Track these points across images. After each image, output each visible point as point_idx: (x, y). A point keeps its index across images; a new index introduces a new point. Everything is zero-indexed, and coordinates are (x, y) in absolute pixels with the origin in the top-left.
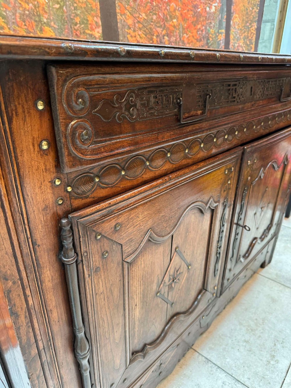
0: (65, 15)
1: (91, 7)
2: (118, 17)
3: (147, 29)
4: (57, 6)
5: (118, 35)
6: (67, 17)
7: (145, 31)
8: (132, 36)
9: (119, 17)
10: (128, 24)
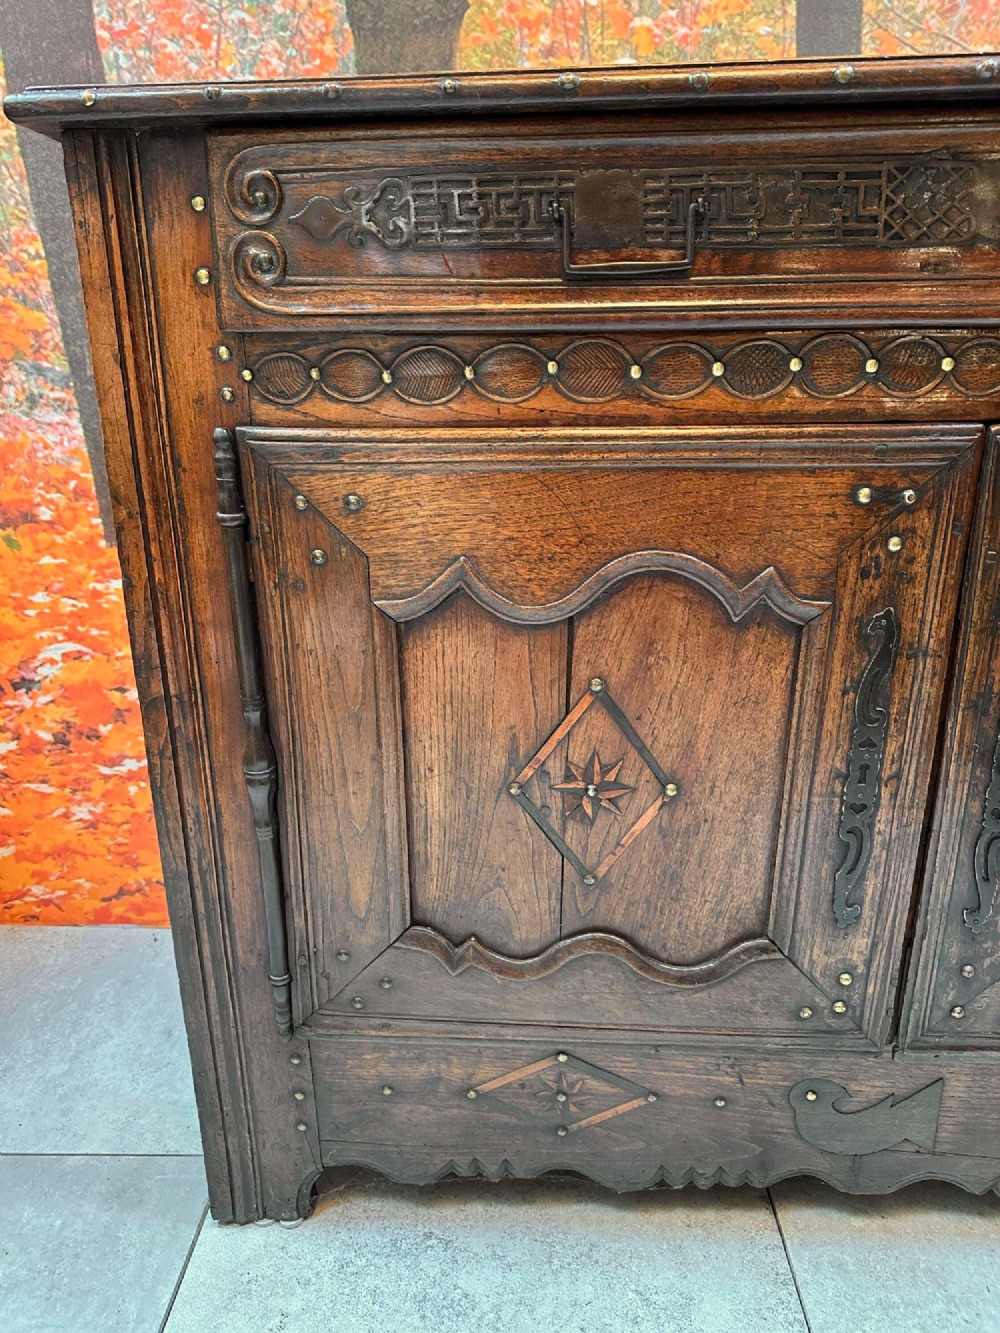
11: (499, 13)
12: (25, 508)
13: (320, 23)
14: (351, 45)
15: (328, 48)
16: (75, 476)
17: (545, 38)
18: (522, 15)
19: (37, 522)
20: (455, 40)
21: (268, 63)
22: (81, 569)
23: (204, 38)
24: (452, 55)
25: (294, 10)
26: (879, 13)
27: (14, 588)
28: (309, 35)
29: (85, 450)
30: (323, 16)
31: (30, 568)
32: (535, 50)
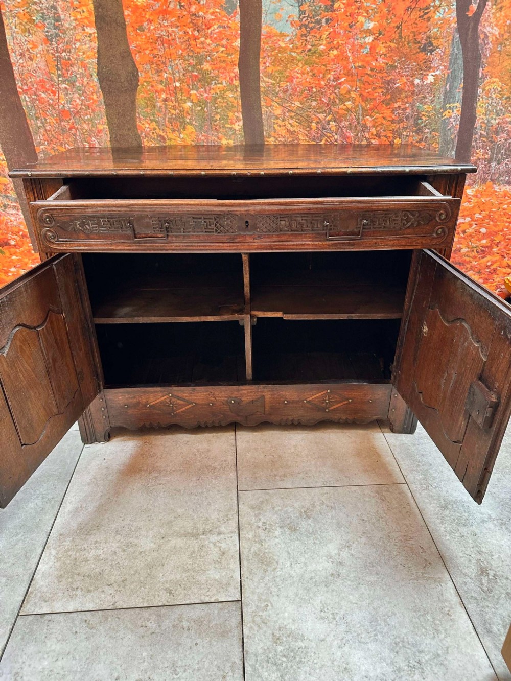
0: (206, 114)
1: (232, 105)
2: (262, 110)
3: (302, 116)
4: (199, 108)
5: (262, 126)
6: (207, 116)
7: (299, 119)
8: (280, 126)
9: (264, 109)
10: (276, 114)
11: (149, 88)
12: (6, 240)
13: (91, 89)
14: (102, 97)
15: (95, 97)
16: (22, 230)
17: (164, 96)
18: (156, 89)
19: (10, 245)
20: (135, 96)
21: (75, 101)
22: (26, 260)
23: (54, 93)
24: (135, 100)
25: (83, 85)
26: (265, 91)
27: (4, 267)
28: (88, 93)
29: (25, 222)
30: (92, 87)
31: (9, 260)
32: (161, 99)
